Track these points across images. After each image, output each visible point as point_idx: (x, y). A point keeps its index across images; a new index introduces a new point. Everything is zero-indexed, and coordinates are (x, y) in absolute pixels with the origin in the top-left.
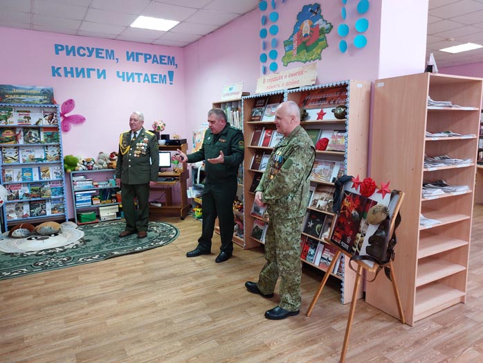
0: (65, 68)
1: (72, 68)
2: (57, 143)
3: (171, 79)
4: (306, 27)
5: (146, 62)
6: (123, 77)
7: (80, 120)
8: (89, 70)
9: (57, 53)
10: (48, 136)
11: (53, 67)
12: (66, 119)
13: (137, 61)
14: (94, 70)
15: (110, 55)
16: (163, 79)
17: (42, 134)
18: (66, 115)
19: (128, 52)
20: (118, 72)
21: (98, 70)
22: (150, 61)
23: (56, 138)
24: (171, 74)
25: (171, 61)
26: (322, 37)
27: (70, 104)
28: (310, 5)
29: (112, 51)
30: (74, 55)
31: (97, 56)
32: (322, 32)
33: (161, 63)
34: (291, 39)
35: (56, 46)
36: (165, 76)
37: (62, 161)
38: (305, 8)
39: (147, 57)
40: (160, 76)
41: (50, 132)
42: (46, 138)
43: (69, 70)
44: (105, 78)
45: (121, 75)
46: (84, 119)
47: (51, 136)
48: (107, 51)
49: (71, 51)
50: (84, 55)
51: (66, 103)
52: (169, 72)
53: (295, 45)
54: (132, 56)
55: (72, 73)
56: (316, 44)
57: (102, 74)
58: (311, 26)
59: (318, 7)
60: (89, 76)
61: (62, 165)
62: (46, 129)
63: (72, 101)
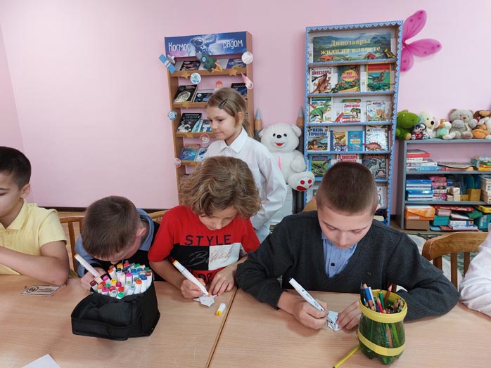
2: (387, 91)
7: (431, 48)
10: (374, 79)
12: (407, 48)
17: (364, 77)
18: (408, 42)
23: (385, 81)
27: (419, 18)
37: (394, 122)
41: (376, 73)
42: (371, 81)
46: (439, 46)
47: (378, 79)
51: (411, 20)
61: (394, 127)
62: (372, 67)
63: (421, 12)
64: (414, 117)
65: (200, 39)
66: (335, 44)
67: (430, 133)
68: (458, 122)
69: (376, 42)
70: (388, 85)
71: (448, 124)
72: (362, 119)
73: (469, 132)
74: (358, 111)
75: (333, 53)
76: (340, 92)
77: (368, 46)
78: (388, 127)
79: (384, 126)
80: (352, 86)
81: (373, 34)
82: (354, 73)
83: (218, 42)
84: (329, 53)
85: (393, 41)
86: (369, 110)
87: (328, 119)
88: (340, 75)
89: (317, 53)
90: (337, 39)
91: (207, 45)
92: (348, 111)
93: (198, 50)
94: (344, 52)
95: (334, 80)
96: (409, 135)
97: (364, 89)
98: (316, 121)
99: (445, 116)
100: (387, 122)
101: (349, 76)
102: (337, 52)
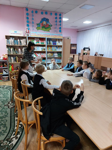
4: (45, 23)
26: (49, 27)
28: (46, 18)
32: (49, 26)
34: (40, 24)
38: (44, 18)
53: (41, 26)
56: (48, 28)
58: (46, 23)
59: (48, 20)
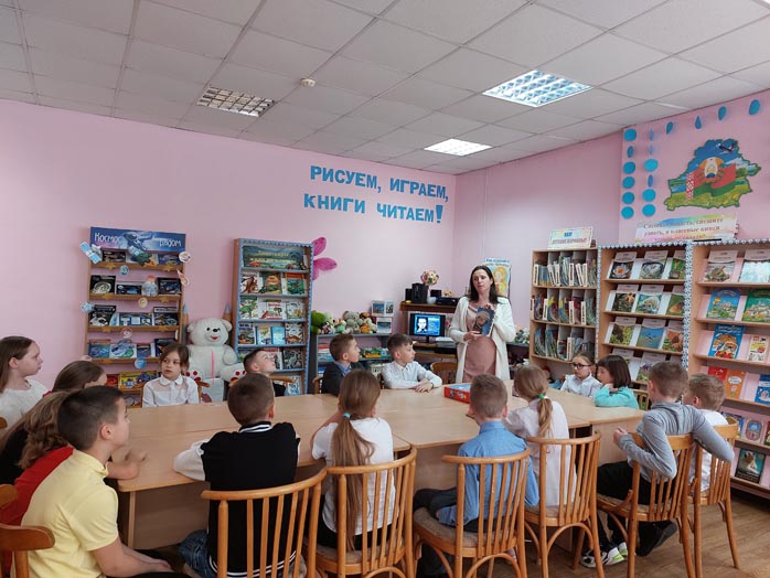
0: (320, 197)
1: (327, 198)
2: (302, 295)
3: (439, 217)
4: (711, 165)
5: (412, 192)
6: (384, 211)
7: (329, 265)
8: (346, 200)
9: (313, 178)
10: (292, 284)
11: (306, 195)
13: (402, 191)
14: (352, 201)
15: (372, 182)
16: (429, 216)
17: (284, 282)
18: (316, 259)
19: (392, 180)
20: (379, 205)
21: (357, 201)
22: (416, 192)
23: (301, 288)
24: (439, 208)
25: (441, 191)
26: (741, 179)
27: (321, 242)
28: (719, 141)
29: (375, 178)
30: (332, 181)
31: (357, 184)
32: (741, 173)
33: (429, 195)
34: (683, 178)
35: (313, 168)
36: (432, 212)
38: (710, 143)
39: (414, 186)
40: (427, 211)
41: (294, 280)
42: (291, 287)
43: (323, 199)
44: (363, 212)
45: (382, 208)
46: (335, 264)
47: (296, 285)
48: (369, 176)
49: (328, 175)
50: (343, 180)
51: (316, 242)
52: (437, 206)
53: (690, 186)
54: (397, 185)
55: (326, 203)
56: (731, 186)
57: (360, 207)
58: (721, 166)
59: (734, 143)
60: (345, 209)
61: (309, 324)
62: (290, 275)
63: (323, 239)
64: (322, 317)
65: (134, 234)
66: (260, 253)
67: (332, 329)
68: (351, 321)
69: (293, 256)
70: (303, 290)
71: (344, 322)
72: (284, 317)
73: (357, 329)
74: (280, 310)
75: (260, 260)
76: (267, 294)
77: (287, 258)
78: (303, 324)
79: (299, 323)
80: (276, 289)
81: (290, 250)
82: (276, 279)
83: (154, 239)
84: (256, 260)
85: (305, 257)
86: (289, 310)
87: (256, 315)
88: (264, 279)
89: (247, 259)
90: (262, 250)
91: (142, 240)
92: (272, 309)
93: (130, 244)
94: (268, 261)
95: (260, 282)
96: (320, 331)
97: (285, 292)
98: (245, 317)
99: (341, 317)
100: (303, 320)
101: (273, 281)
102: (263, 261)
